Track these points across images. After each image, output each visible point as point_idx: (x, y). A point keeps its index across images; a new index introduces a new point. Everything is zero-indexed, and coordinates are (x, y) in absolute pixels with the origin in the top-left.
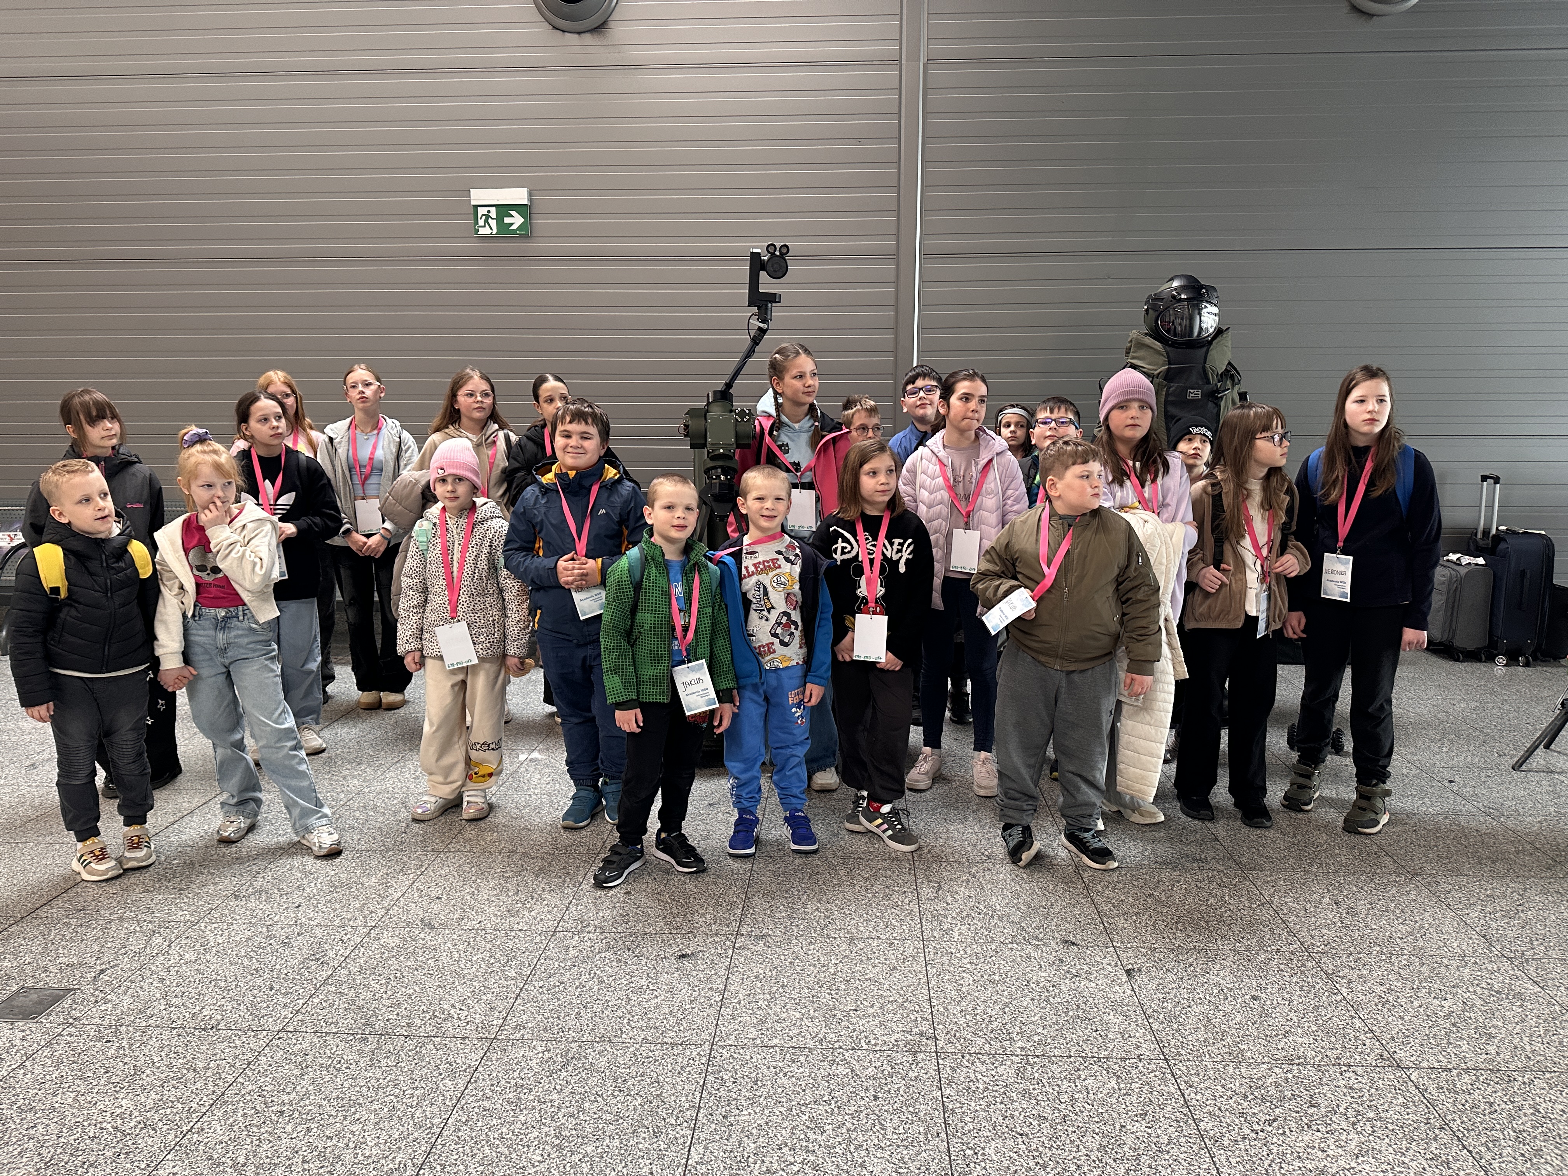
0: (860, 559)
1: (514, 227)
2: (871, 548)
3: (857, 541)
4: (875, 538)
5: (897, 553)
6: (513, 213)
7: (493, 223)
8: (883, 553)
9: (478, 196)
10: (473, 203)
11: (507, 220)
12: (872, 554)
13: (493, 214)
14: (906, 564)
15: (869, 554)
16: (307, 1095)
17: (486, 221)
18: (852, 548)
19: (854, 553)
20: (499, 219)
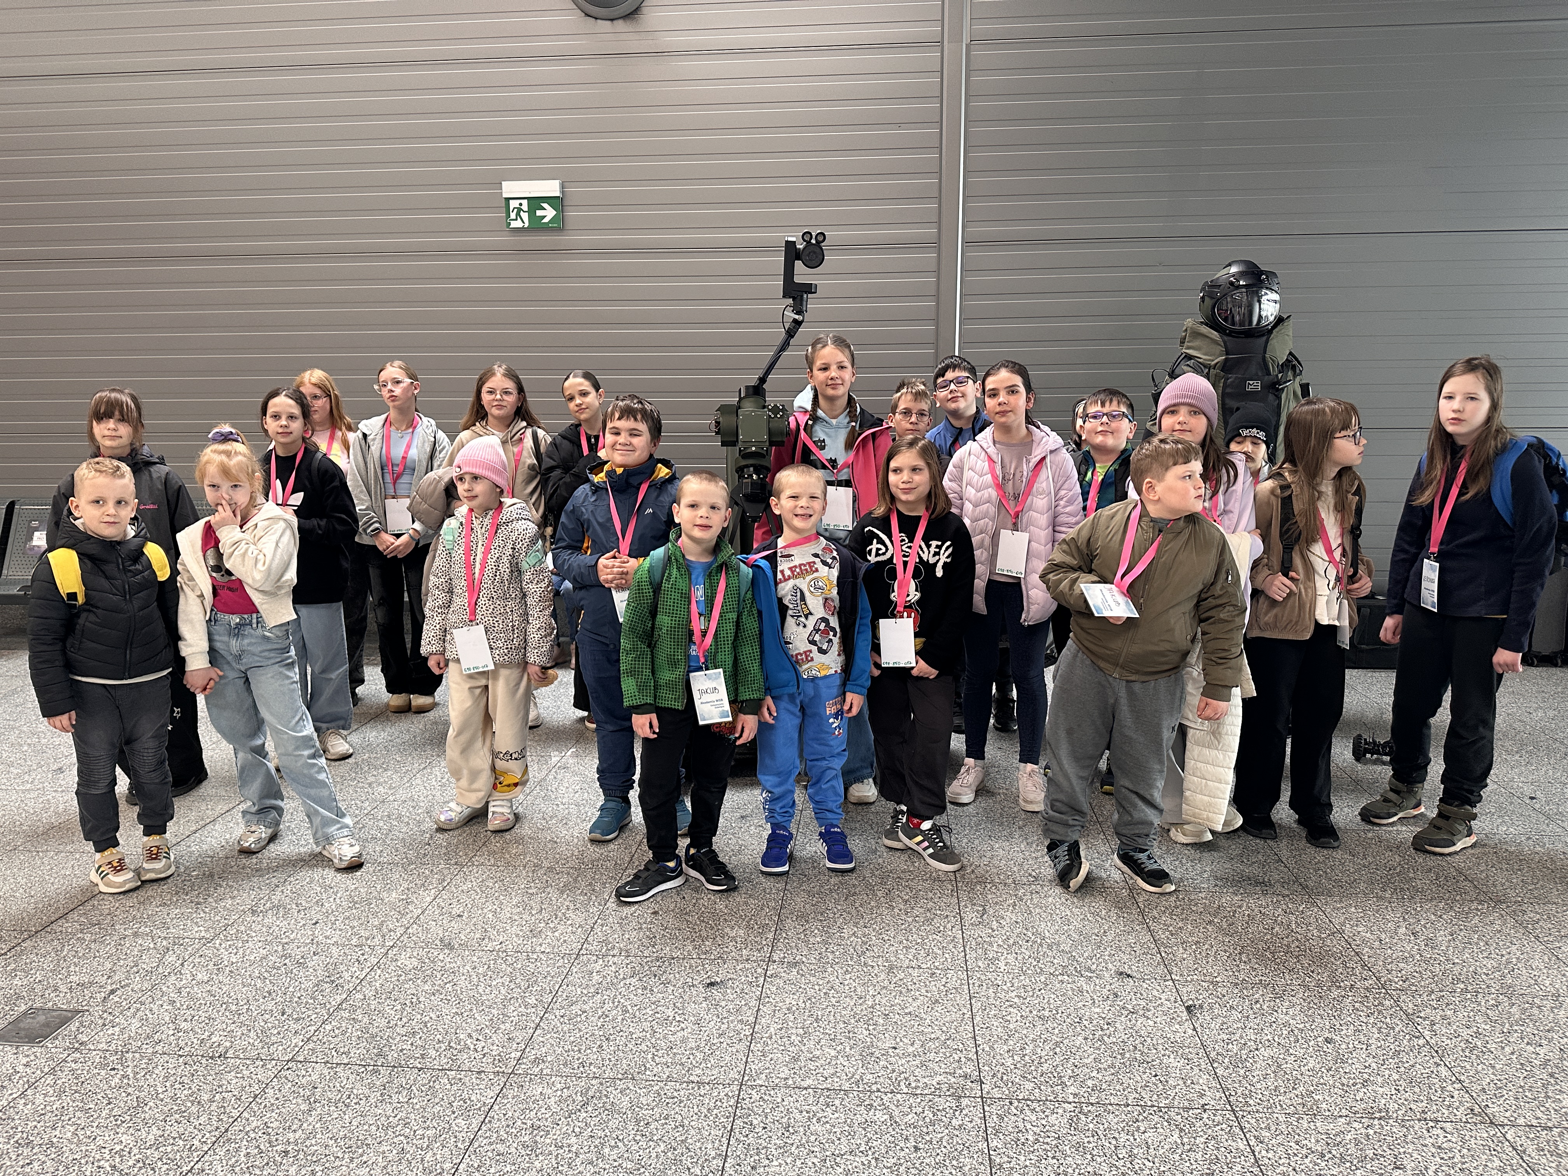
0: (895, 561)
1: (546, 220)
2: (907, 550)
3: (892, 542)
4: (911, 541)
5: (934, 556)
6: (545, 205)
7: (525, 216)
8: (920, 557)
9: (510, 188)
10: (505, 195)
11: (539, 213)
12: (907, 556)
13: (525, 207)
14: (943, 567)
15: (904, 556)
16: (313, 1133)
17: (518, 214)
18: (887, 549)
19: (888, 555)
20: (531, 212)
